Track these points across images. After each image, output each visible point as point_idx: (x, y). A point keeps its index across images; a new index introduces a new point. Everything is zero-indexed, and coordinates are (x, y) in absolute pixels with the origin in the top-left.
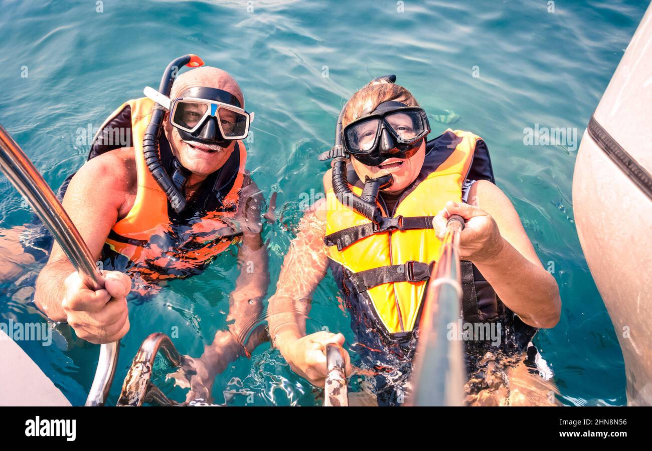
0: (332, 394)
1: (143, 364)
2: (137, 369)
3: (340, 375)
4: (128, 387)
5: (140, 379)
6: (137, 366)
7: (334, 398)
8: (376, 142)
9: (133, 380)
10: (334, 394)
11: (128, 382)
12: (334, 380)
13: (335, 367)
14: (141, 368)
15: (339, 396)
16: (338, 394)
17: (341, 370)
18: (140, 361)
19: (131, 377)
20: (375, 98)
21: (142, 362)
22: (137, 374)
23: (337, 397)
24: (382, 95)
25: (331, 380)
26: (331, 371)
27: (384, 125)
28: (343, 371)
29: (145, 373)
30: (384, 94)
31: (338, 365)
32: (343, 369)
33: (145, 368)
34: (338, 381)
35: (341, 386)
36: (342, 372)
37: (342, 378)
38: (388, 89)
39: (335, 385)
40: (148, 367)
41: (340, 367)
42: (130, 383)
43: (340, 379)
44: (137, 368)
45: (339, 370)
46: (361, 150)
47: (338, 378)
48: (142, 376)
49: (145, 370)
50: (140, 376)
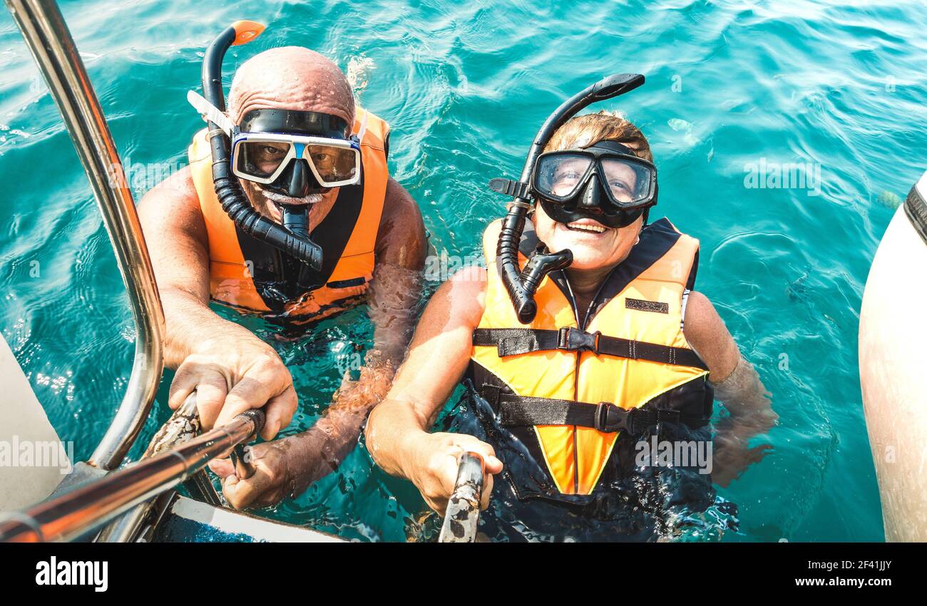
0: (455, 517)
1: (186, 420)
2: (176, 424)
3: (473, 494)
4: (157, 447)
5: (177, 439)
6: (177, 420)
7: (457, 523)
8: (578, 188)
9: (167, 439)
10: (458, 518)
11: (159, 440)
12: (463, 498)
13: (469, 482)
14: (182, 424)
15: (465, 521)
16: (463, 520)
17: (475, 488)
18: (184, 415)
19: (165, 433)
20: (597, 132)
21: (185, 417)
22: (175, 432)
23: (462, 522)
24: (608, 130)
25: (458, 497)
26: (461, 486)
27: (597, 170)
28: (479, 490)
29: (187, 432)
30: (612, 130)
31: (474, 481)
32: (479, 487)
33: (188, 424)
34: (468, 501)
35: (471, 508)
36: (477, 491)
37: (475, 498)
38: (619, 126)
39: (463, 505)
40: (193, 425)
41: (476, 483)
42: (162, 441)
43: (473, 499)
44: (177, 422)
45: (473, 488)
46: (553, 193)
47: (469, 497)
48: (182, 436)
49: (188, 428)
50: (179, 435)
